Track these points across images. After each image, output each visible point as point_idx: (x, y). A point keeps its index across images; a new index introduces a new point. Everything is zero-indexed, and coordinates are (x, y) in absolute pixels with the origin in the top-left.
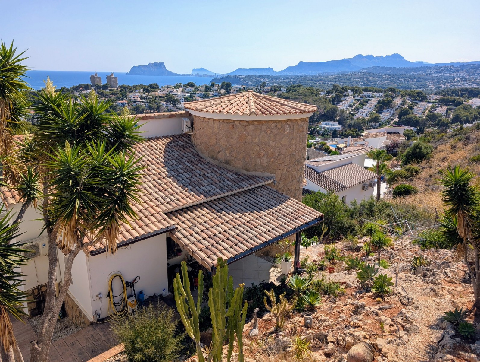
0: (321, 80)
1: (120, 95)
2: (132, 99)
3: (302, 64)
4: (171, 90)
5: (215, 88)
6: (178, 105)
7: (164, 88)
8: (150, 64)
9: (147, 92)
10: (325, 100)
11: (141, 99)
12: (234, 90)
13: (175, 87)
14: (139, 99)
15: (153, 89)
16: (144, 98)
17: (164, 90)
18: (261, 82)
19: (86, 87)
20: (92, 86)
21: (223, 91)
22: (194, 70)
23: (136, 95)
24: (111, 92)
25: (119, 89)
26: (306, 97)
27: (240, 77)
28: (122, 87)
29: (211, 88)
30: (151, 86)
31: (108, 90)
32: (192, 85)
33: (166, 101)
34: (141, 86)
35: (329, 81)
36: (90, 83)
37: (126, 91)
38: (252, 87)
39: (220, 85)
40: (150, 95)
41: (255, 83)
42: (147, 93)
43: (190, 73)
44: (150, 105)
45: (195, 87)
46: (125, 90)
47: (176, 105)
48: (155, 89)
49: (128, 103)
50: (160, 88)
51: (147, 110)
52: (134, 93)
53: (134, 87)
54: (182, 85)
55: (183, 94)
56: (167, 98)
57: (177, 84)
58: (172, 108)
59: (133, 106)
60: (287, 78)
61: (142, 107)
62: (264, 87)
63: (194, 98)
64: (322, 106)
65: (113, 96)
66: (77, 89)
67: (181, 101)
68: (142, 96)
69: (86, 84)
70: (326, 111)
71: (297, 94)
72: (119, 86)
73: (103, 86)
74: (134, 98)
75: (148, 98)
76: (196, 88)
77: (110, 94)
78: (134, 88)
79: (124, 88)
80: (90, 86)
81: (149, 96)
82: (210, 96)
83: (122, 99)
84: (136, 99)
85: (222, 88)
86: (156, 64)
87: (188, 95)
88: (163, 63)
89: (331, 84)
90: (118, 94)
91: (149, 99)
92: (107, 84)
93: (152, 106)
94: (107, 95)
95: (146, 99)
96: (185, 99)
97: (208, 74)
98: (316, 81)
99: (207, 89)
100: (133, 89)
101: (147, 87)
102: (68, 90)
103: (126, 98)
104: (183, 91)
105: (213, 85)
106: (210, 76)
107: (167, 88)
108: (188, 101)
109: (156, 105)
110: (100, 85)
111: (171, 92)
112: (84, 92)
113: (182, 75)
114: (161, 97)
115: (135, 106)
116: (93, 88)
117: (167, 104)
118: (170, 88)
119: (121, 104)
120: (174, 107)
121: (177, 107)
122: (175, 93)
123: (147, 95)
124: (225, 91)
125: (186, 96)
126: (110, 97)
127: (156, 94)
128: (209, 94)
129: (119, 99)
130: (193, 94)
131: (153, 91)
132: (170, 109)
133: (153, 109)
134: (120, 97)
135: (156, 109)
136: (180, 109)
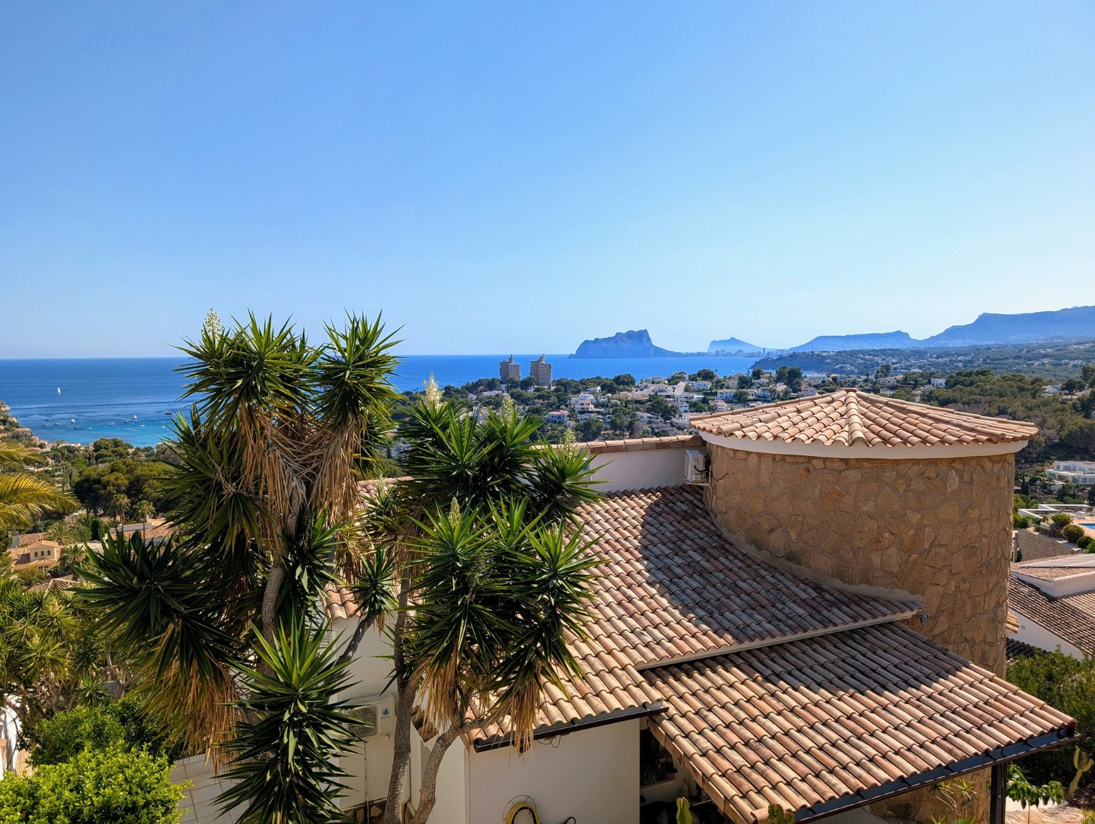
0: (1045, 356)
1: (553, 399)
2: (578, 407)
3: (986, 321)
4: (661, 386)
5: (763, 380)
6: (674, 420)
7: (645, 384)
8: (617, 334)
9: (609, 392)
10: (1059, 406)
11: (596, 406)
12: (810, 385)
13: (669, 381)
14: (592, 408)
15: (621, 387)
16: (603, 405)
17: (646, 387)
18: (877, 364)
19: (491, 385)
20: (501, 383)
21: (781, 387)
22: (714, 343)
23: (586, 399)
24: (538, 393)
25: (553, 388)
26: (1005, 399)
27: (824, 354)
28: (559, 383)
29: (753, 381)
30: (618, 380)
31: (532, 390)
32: (707, 376)
33: (648, 411)
34: (597, 381)
35: (1071, 359)
36: (499, 377)
37: (566, 391)
38: (853, 377)
39: (774, 374)
40: (615, 399)
41: (862, 367)
42: (610, 395)
43: (704, 349)
44: (613, 418)
45: (715, 380)
46: (566, 388)
47: (670, 419)
48: (626, 387)
49: (569, 416)
50: (637, 383)
51: (606, 429)
52: (582, 394)
53: (582, 382)
54: (686, 376)
55: (687, 394)
56: (652, 405)
57: (673, 373)
58: (660, 425)
59: (578, 421)
60: (947, 354)
61: (598, 424)
62: (886, 376)
63: (711, 402)
64: (1051, 421)
65: (541, 401)
66: (472, 388)
67: (682, 409)
68: (598, 401)
69: (489, 378)
70: (1064, 433)
71: (978, 390)
72: (554, 381)
73: (523, 382)
74: (582, 404)
75: (610, 405)
76: (718, 381)
77: (535, 398)
78: (584, 385)
79: (563, 385)
80: (498, 383)
81: (613, 401)
82: (750, 397)
83: (558, 408)
84: (585, 406)
85: (778, 380)
86: (630, 335)
87: (697, 397)
88: (646, 332)
89: (1075, 366)
90: (550, 396)
91: (612, 407)
92: (530, 379)
93: (618, 421)
94: (529, 399)
95: (607, 406)
96: (690, 406)
97: (746, 350)
98: (1030, 359)
99: (744, 382)
100: (581, 387)
101: (609, 382)
102: (457, 391)
103: (566, 406)
104: (686, 390)
105: (757, 375)
106: (752, 355)
107: (653, 383)
108: (697, 411)
109: (626, 420)
110: (516, 379)
111: (660, 391)
112: (486, 394)
113: (687, 355)
114: (638, 402)
115: (582, 422)
116: (503, 386)
117: (650, 418)
118: (658, 383)
119: (554, 419)
120: (665, 423)
121: (672, 425)
122: (671, 393)
123: (609, 399)
124: (785, 386)
125: (695, 399)
126: (534, 404)
127: (627, 397)
128: (748, 394)
129: (552, 406)
130: (709, 394)
131: (622, 390)
132: (658, 428)
133: (621, 428)
134: (554, 404)
135: (625, 429)
136: (679, 428)
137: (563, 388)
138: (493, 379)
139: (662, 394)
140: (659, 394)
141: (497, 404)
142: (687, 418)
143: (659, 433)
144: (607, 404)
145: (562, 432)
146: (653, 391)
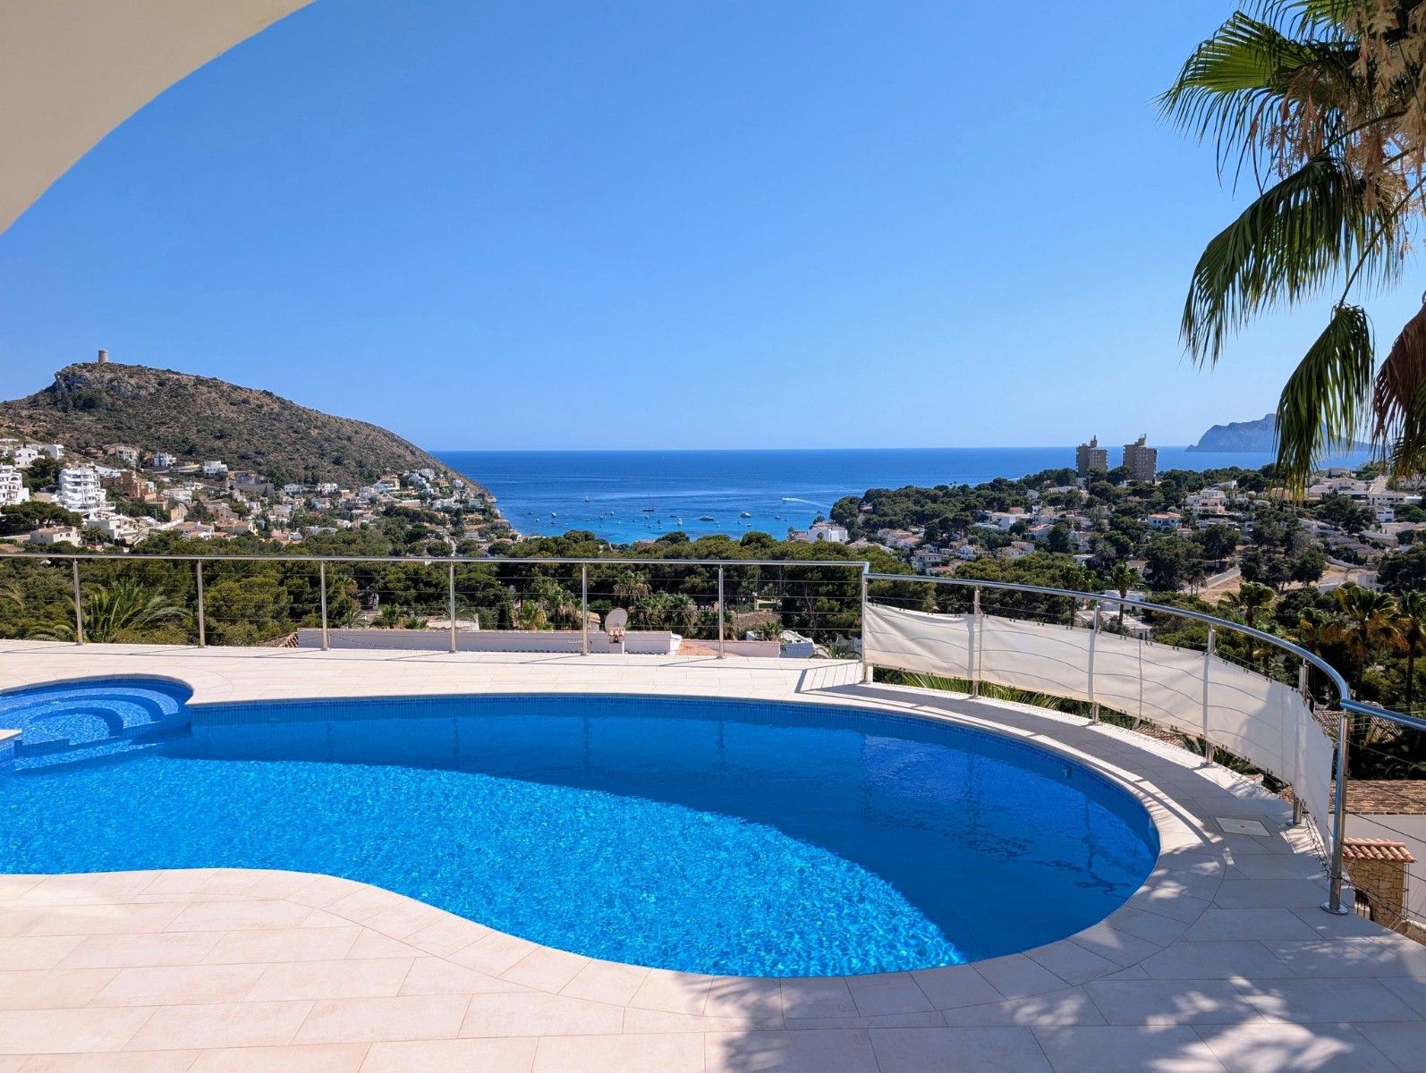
1: (1158, 496)
4: (1345, 481)
6: (1365, 532)
9: (1252, 488)
11: (1228, 508)
13: (1359, 474)
14: (1221, 510)
15: (1273, 481)
16: (1241, 507)
17: (1317, 482)
19: (1062, 478)
20: (1077, 475)
23: (1214, 497)
24: (1132, 488)
25: (1158, 483)
28: (1169, 476)
30: (1267, 471)
31: (1125, 484)
33: (1320, 517)
34: (1232, 473)
36: (1074, 467)
37: (1179, 485)
40: (1262, 500)
42: (1253, 493)
44: (1258, 526)
47: (1358, 531)
48: (1282, 481)
49: (1182, 521)
51: (1245, 543)
52: (1205, 490)
53: (1207, 475)
55: (1391, 494)
56: (1328, 509)
58: (1341, 539)
61: (1230, 533)
65: (1137, 499)
66: (1035, 482)
67: (1380, 517)
68: (1232, 502)
69: (1060, 468)
72: (1161, 473)
73: (1112, 473)
74: (1205, 505)
75: (1252, 507)
77: (1129, 495)
78: (1210, 478)
79: (1175, 478)
80: (1073, 476)
81: (1257, 502)
83: (1165, 510)
84: (1209, 508)
87: (1413, 498)
90: (1152, 492)
91: (1256, 509)
92: (1122, 469)
93: (1267, 531)
94: (1118, 496)
95: (1247, 509)
96: (1397, 513)
100: (1204, 481)
101: (1252, 475)
102: (1011, 486)
103: (1179, 507)
104: (1390, 487)
107: (1330, 476)
108: (1409, 520)
109: (1281, 528)
110: (1101, 470)
111: (1342, 488)
112: (1054, 490)
114: (1300, 504)
115: (1203, 530)
116: (1080, 481)
117: (1322, 528)
118: (1339, 476)
119: (1157, 524)
120: (1352, 537)
121: (1363, 540)
122: (1362, 492)
123: (1251, 497)
125: (1405, 503)
126: (1126, 501)
129: (1155, 507)
131: (1274, 486)
132: (1336, 544)
133: (1270, 541)
134: (1159, 504)
135: (1279, 543)
136: (1376, 545)
137: (1174, 483)
138: (1066, 471)
139: (1346, 492)
140: (1340, 492)
141: (1069, 502)
142: (1391, 530)
143: (1337, 551)
144: (1248, 507)
145: (1169, 542)
146: (1330, 488)
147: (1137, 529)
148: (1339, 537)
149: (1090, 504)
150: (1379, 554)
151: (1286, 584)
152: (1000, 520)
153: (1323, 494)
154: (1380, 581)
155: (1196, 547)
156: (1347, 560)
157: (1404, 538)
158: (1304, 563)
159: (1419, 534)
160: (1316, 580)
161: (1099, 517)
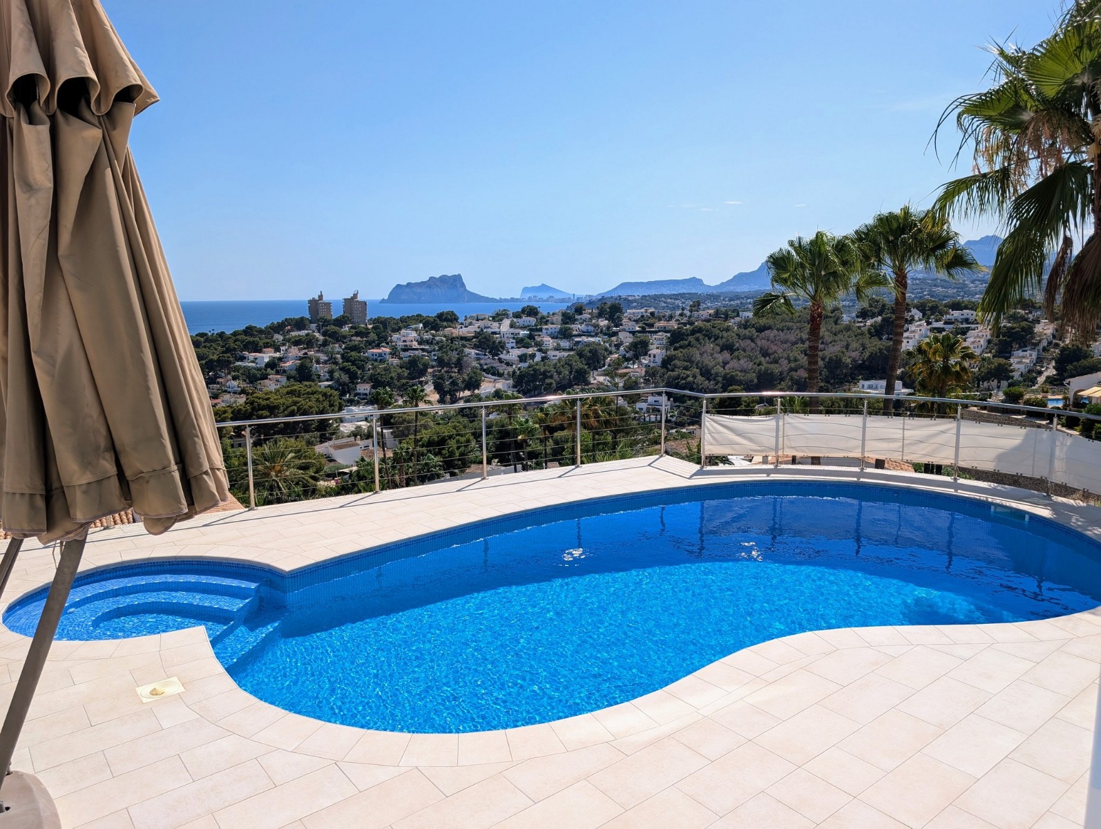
1: (373, 336)
2: (400, 344)
4: (486, 323)
5: (586, 316)
6: (501, 356)
7: (469, 321)
8: (430, 278)
9: (432, 329)
10: (857, 331)
11: (420, 343)
13: (493, 318)
14: (415, 345)
15: (445, 324)
16: (427, 342)
17: (471, 324)
19: (300, 324)
20: (311, 322)
21: (603, 323)
22: (526, 289)
23: (410, 336)
24: (354, 331)
25: (370, 327)
28: (377, 321)
29: (576, 316)
30: (441, 316)
31: (347, 329)
32: (531, 311)
33: (475, 347)
34: (418, 318)
36: (308, 316)
37: (385, 327)
38: (669, 312)
39: (595, 310)
40: (439, 335)
42: (434, 332)
43: (517, 295)
44: (440, 355)
45: (539, 316)
47: (497, 355)
48: (450, 324)
49: (390, 354)
50: (461, 320)
51: (433, 367)
52: (403, 331)
53: (403, 320)
54: (510, 313)
55: (512, 330)
56: (479, 341)
61: (423, 361)
63: (538, 339)
65: (359, 338)
66: (279, 328)
67: (509, 346)
68: (422, 338)
69: (297, 317)
72: (371, 319)
73: (336, 320)
74: (405, 341)
75: (434, 342)
76: (543, 318)
77: (352, 336)
78: (405, 322)
79: (381, 323)
80: (307, 322)
81: (437, 338)
82: (575, 333)
83: (378, 346)
84: (408, 343)
85: (600, 315)
86: (443, 279)
87: (523, 333)
88: (459, 276)
90: (369, 333)
91: (437, 344)
92: (343, 317)
93: (446, 358)
94: (345, 337)
95: (432, 343)
96: (517, 343)
99: (567, 318)
100: (401, 324)
101: (431, 320)
102: (261, 331)
103: (387, 343)
104: (512, 326)
105: (579, 311)
106: (563, 300)
107: (478, 320)
108: (524, 347)
109: (454, 356)
110: (329, 318)
111: (486, 327)
112: (295, 334)
113: (501, 301)
114: (463, 338)
115: (404, 360)
116: (313, 326)
117: (477, 354)
118: (482, 320)
119: (375, 357)
120: (494, 359)
121: (500, 361)
122: (497, 330)
123: (433, 335)
124: (607, 322)
125: (521, 336)
126: (350, 341)
127: (452, 334)
128: (572, 329)
129: (371, 344)
130: (534, 331)
131: (446, 327)
132: (486, 364)
133: (448, 365)
134: (374, 342)
135: (453, 366)
136: (508, 364)
137: (381, 326)
138: (302, 318)
139: (488, 330)
140: (485, 330)
141: (309, 343)
142: (514, 354)
143: (488, 369)
144: (432, 342)
145: (385, 369)
146: (479, 327)
147: (362, 361)
148: (488, 360)
149: (325, 344)
150: (511, 369)
151: (462, 393)
152: (256, 359)
153: (476, 332)
154: (514, 386)
155: (403, 372)
156: (493, 374)
157: (522, 358)
158: (471, 378)
159: (530, 355)
160: (478, 389)
161: (332, 353)
